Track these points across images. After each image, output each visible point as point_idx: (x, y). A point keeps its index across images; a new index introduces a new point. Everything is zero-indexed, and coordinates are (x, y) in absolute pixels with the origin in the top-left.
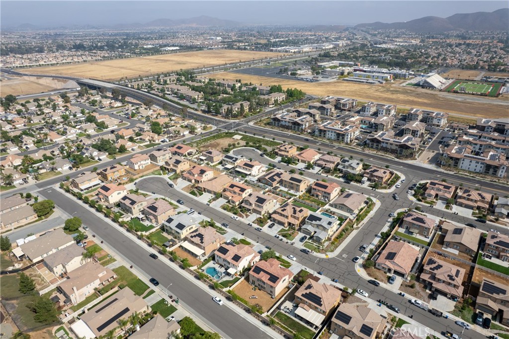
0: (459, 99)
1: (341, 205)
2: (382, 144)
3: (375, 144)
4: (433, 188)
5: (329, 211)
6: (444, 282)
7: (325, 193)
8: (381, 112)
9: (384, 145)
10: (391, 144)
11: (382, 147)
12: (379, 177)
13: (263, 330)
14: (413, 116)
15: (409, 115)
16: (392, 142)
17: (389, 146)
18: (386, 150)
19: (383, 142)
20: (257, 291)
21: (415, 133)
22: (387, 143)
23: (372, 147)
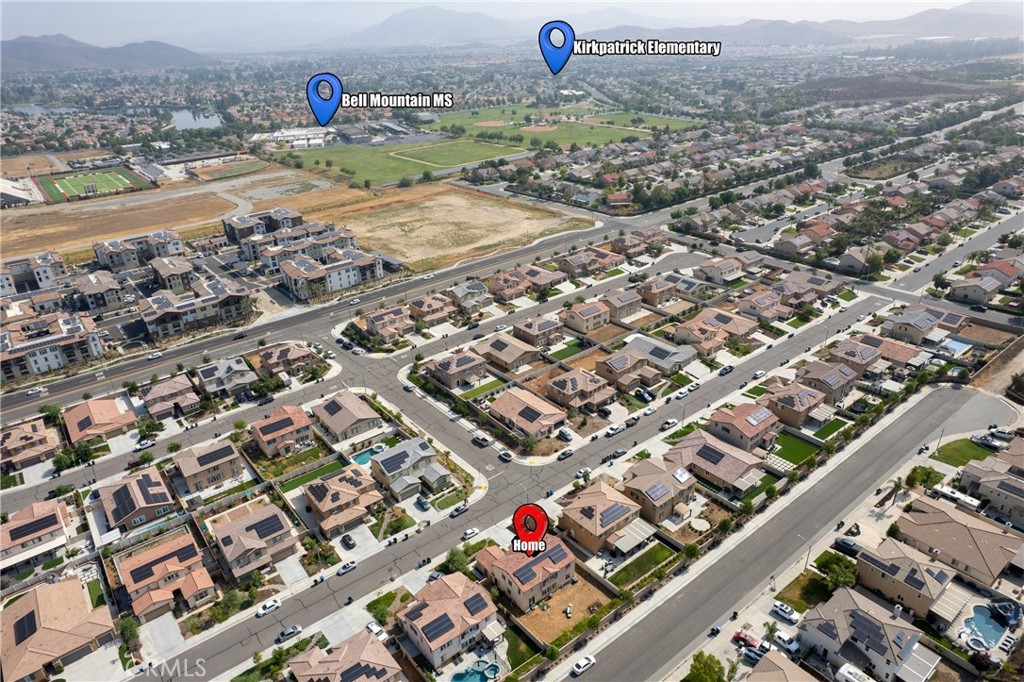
0: (114, 207)
1: (354, 426)
2: (184, 318)
3: (170, 326)
4: (383, 324)
5: (359, 446)
6: (595, 391)
7: (298, 431)
8: (42, 276)
9: (190, 318)
10: (203, 309)
11: (187, 323)
12: (304, 357)
13: (662, 602)
14: (123, 255)
15: (111, 257)
16: (203, 305)
17: (200, 315)
18: (199, 325)
19: (186, 313)
20: (551, 603)
21: (187, 278)
22: (193, 311)
23: (166, 335)
